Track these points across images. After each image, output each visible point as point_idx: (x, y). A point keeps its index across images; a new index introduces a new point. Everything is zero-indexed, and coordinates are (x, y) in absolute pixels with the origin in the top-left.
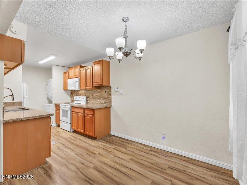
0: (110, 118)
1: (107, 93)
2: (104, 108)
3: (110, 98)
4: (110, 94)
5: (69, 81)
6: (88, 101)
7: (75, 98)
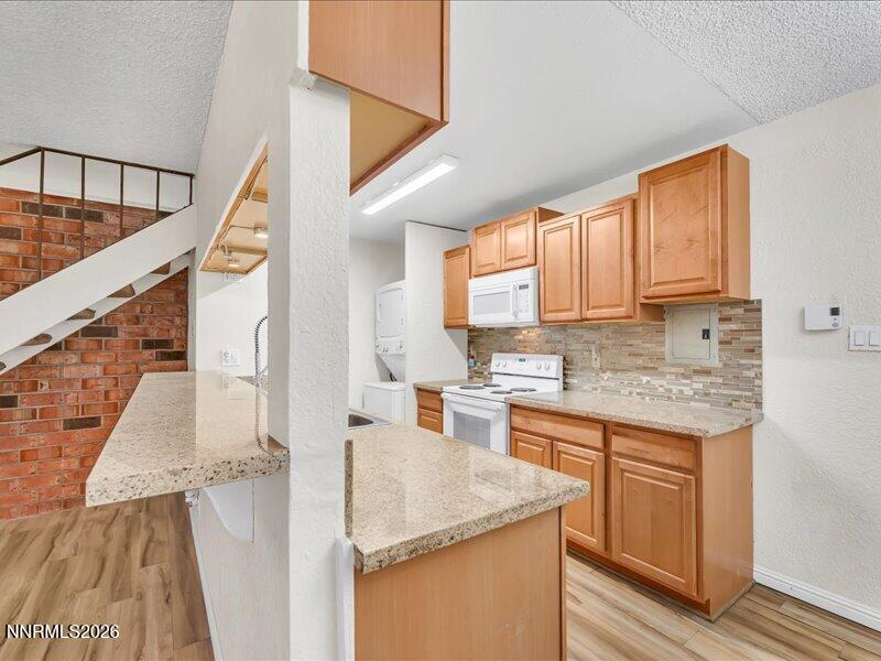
1: (724, 343)
3: (749, 373)
5: (475, 285)
7: (494, 362)
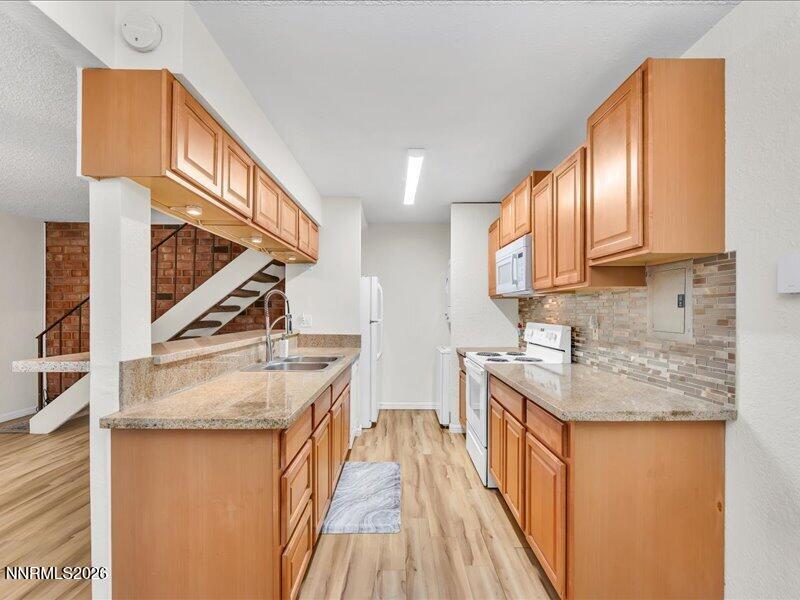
0: (721, 507)
1: (697, 312)
2: (659, 423)
3: (723, 354)
4: (728, 322)
6: (580, 354)
